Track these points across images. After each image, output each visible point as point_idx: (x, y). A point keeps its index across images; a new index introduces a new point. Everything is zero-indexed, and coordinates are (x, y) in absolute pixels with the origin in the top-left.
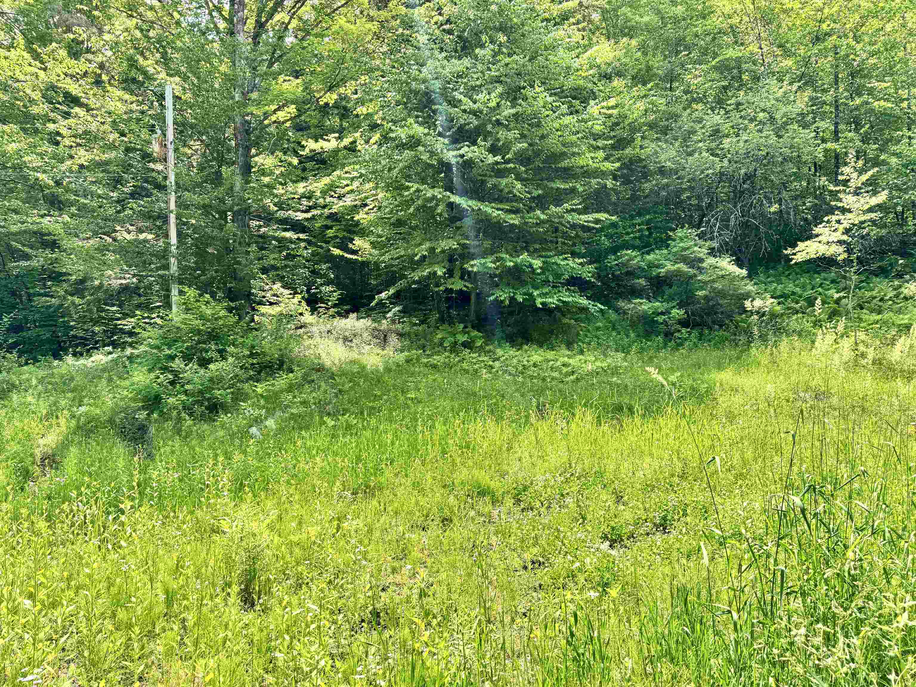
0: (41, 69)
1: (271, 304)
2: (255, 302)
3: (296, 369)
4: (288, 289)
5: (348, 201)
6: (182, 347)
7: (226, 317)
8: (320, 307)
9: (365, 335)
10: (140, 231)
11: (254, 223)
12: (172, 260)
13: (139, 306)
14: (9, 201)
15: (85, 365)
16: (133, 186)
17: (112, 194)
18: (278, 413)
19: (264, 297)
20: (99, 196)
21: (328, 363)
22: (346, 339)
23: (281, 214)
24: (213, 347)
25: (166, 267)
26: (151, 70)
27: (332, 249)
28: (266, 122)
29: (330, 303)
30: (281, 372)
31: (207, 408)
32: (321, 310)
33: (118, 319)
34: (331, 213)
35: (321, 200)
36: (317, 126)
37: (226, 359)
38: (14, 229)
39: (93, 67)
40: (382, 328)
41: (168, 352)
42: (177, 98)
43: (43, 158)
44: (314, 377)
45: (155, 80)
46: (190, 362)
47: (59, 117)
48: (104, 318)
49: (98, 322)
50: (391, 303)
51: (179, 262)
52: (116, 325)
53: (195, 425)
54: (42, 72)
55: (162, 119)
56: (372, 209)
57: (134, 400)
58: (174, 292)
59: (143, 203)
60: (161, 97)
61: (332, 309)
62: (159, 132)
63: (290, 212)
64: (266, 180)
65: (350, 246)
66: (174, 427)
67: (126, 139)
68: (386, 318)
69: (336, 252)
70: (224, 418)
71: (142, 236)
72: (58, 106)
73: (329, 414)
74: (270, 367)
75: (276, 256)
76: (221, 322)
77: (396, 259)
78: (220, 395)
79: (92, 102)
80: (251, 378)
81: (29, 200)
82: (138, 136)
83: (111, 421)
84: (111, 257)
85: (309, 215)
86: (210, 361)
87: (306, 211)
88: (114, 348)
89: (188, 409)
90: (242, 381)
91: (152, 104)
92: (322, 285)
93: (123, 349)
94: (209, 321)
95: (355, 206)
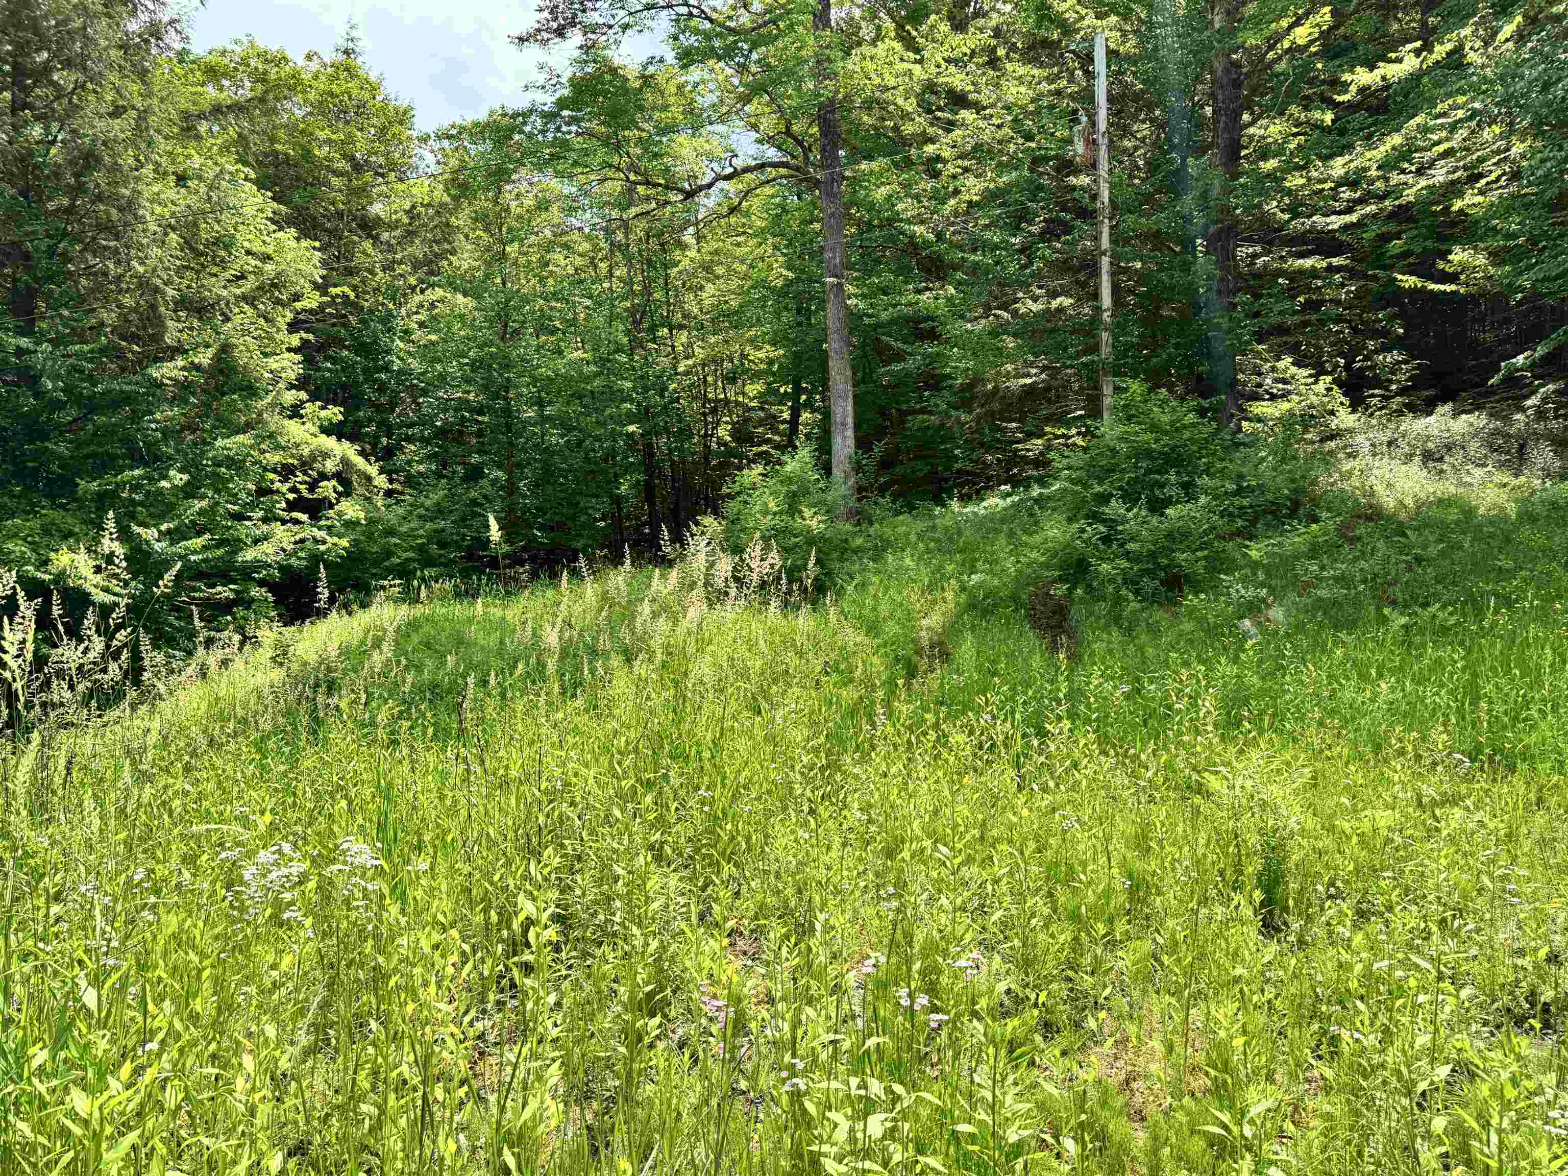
0: (916, 62)
1: (1273, 397)
2: (1243, 396)
3: (1324, 515)
4: (1306, 366)
5: (1439, 175)
6: (1120, 480)
7: (1194, 425)
8: (1373, 396)
9: (1474, 446)
10: (1053, 295)
11: (1243, 251)
12: (1105, 336)
13: (1048, 420)
14: (879, 276)
15: (975, 514)
16: (1045, 220)
17: (1013, 240)
18: (1292, 596)
19: (1260, 385)
20: (996, 247)
21: (1389, 502)
22: (1428, 456)
23: (1298, 225)
24: (1173, 478)
25: (1094, 349)
26: (1071, 16)
27: (1399, 277)
28: (1271, 55)
29: (1394, 387)
30: (1296, 522)
31: (1162, 583)
32: (1374, 401)
33: (1018, 442)
34: (1400, 206)
35: (1379, 184)
36: (1372, 39)
37: (1197, 499)
38: (884, 316)
39: (985, 37)
40: (1513, 431)
41: (1098, 489)
42: (1112, 54)
43: (920, 202)
44: (1361, 531)
45: (1078, 31)
46: (1134, 505)
47: (940, 132)
48: (998, 441)
49: (991, 447)
50: (1535, 377)
51: (1116, 338)
52: (1017, 450)
53: (1143, 610)
54: (918, 67)
55: (1087, 96)
56: (1498, 179)
57: (1046, 566)
58: (1107, 390)
59: (1059, 245)
60: (1087, 59)
61: (1399, 399)
62: (1084, 119)
63: (1314, 218)
64: (1270, 165)
65: (1441, 265)
66: (1109, 613)
67: (1033, 145)
68: (1523, 410)
69: (1409, 281)
70: (1191, 600)
71: (1055, 304)
72: (939, 114)
73: (1393, 603)
74: (1272, 513)
75: (1286, 305)
76: (1187, 434)
77: (1556, 278)
78: (1186, 560)
79: (986, 96)
80: (1239, 533)
81: (903, 271)
82: (1052, 134)
83: (1014, 598)
84: (1010, 343)
85: (1353, 218)
86: (1168, 502)
87: (1349, 211)
88: (1013, 487)
89: (1131, 582)
90: (1224, 538)
91: (1072, 74)
92: (1376, 352)
93: (1027, 487)
94: (1166, 433)
95: (1453, 183)
